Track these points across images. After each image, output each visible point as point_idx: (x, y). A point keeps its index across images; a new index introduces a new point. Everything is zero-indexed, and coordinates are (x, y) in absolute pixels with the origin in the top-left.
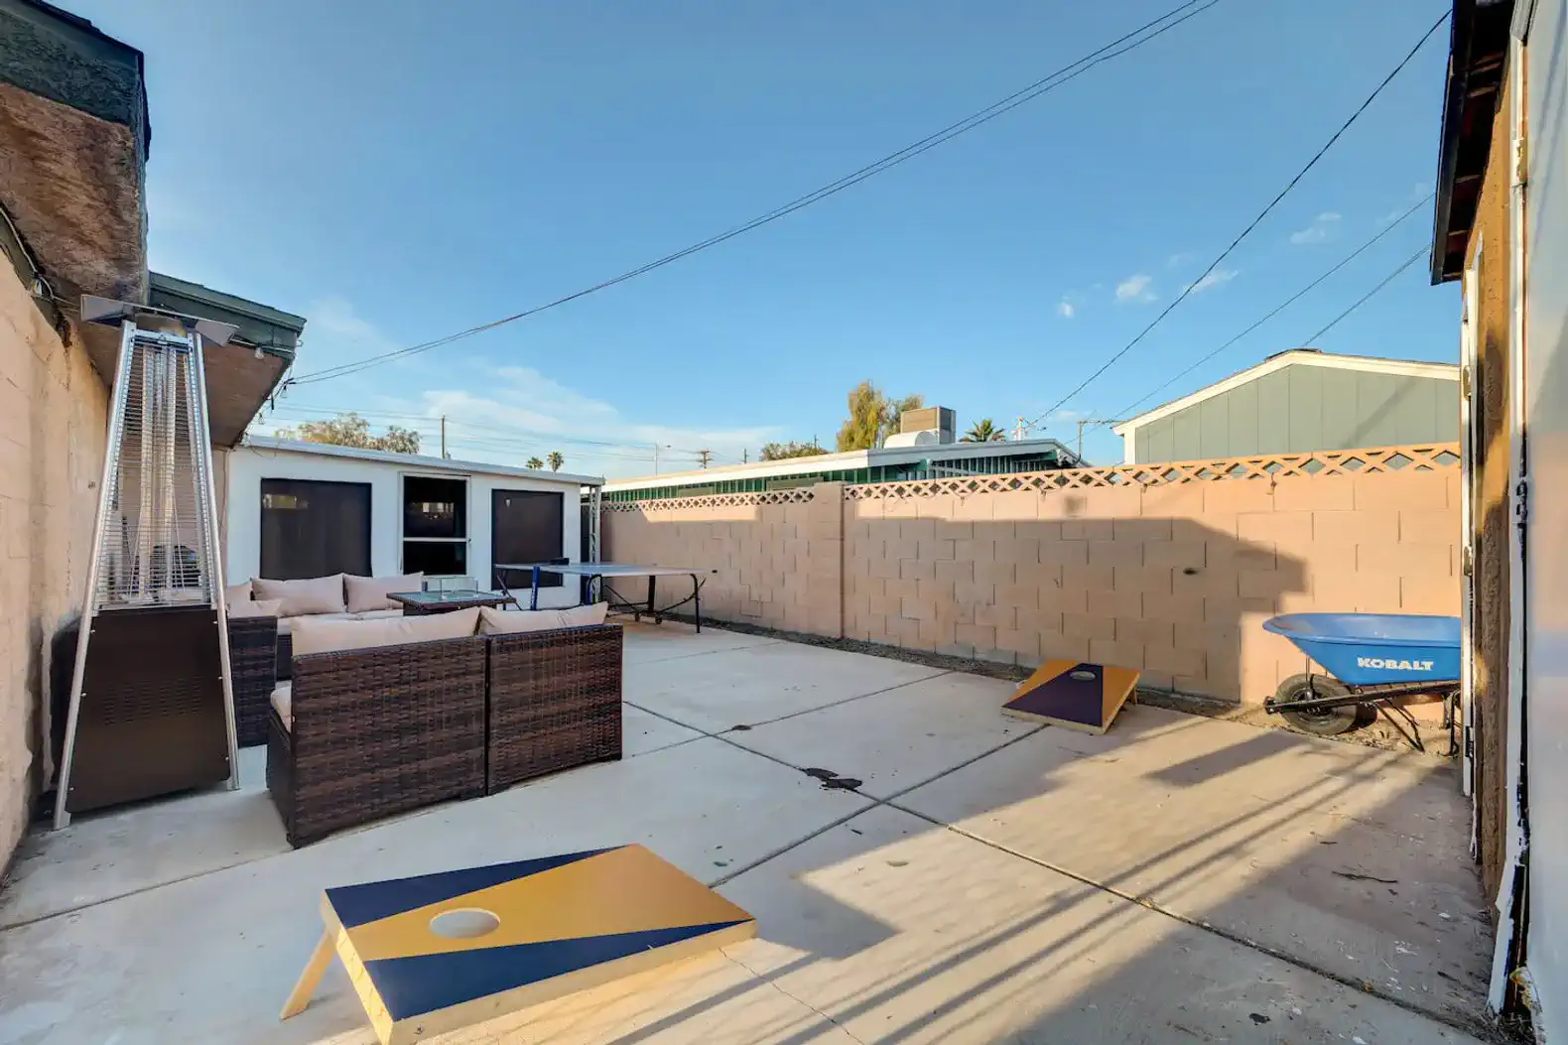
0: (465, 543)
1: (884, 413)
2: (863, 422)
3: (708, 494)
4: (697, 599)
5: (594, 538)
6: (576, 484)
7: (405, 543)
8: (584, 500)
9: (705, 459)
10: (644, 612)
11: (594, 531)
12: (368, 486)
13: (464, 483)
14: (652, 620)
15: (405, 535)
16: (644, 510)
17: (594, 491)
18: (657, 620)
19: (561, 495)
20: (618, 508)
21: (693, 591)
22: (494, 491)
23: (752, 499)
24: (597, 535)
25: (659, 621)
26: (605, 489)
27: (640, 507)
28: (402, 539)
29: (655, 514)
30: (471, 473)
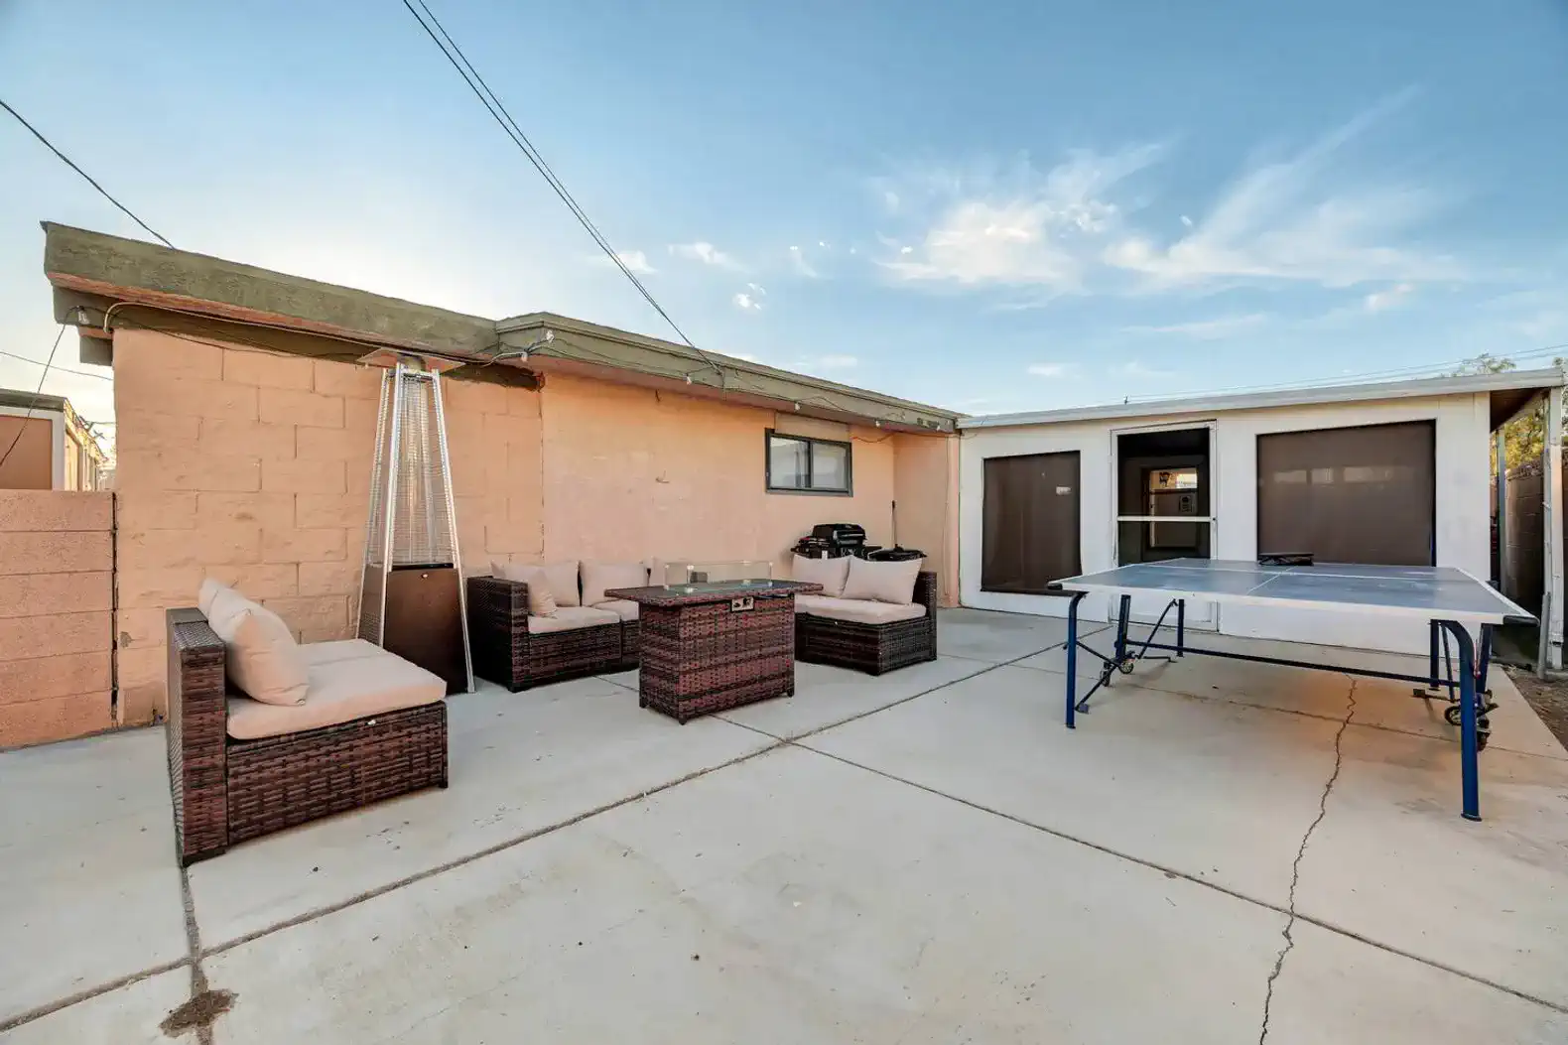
0: (1208, 523)
7: (1120, 524)
12: (1077, 455)
13: (1206, 431)
15: (1120, 515)
19: (1431, 424)
22: (1258, 437)
28: (1115, 518)
30: (1215, 415)
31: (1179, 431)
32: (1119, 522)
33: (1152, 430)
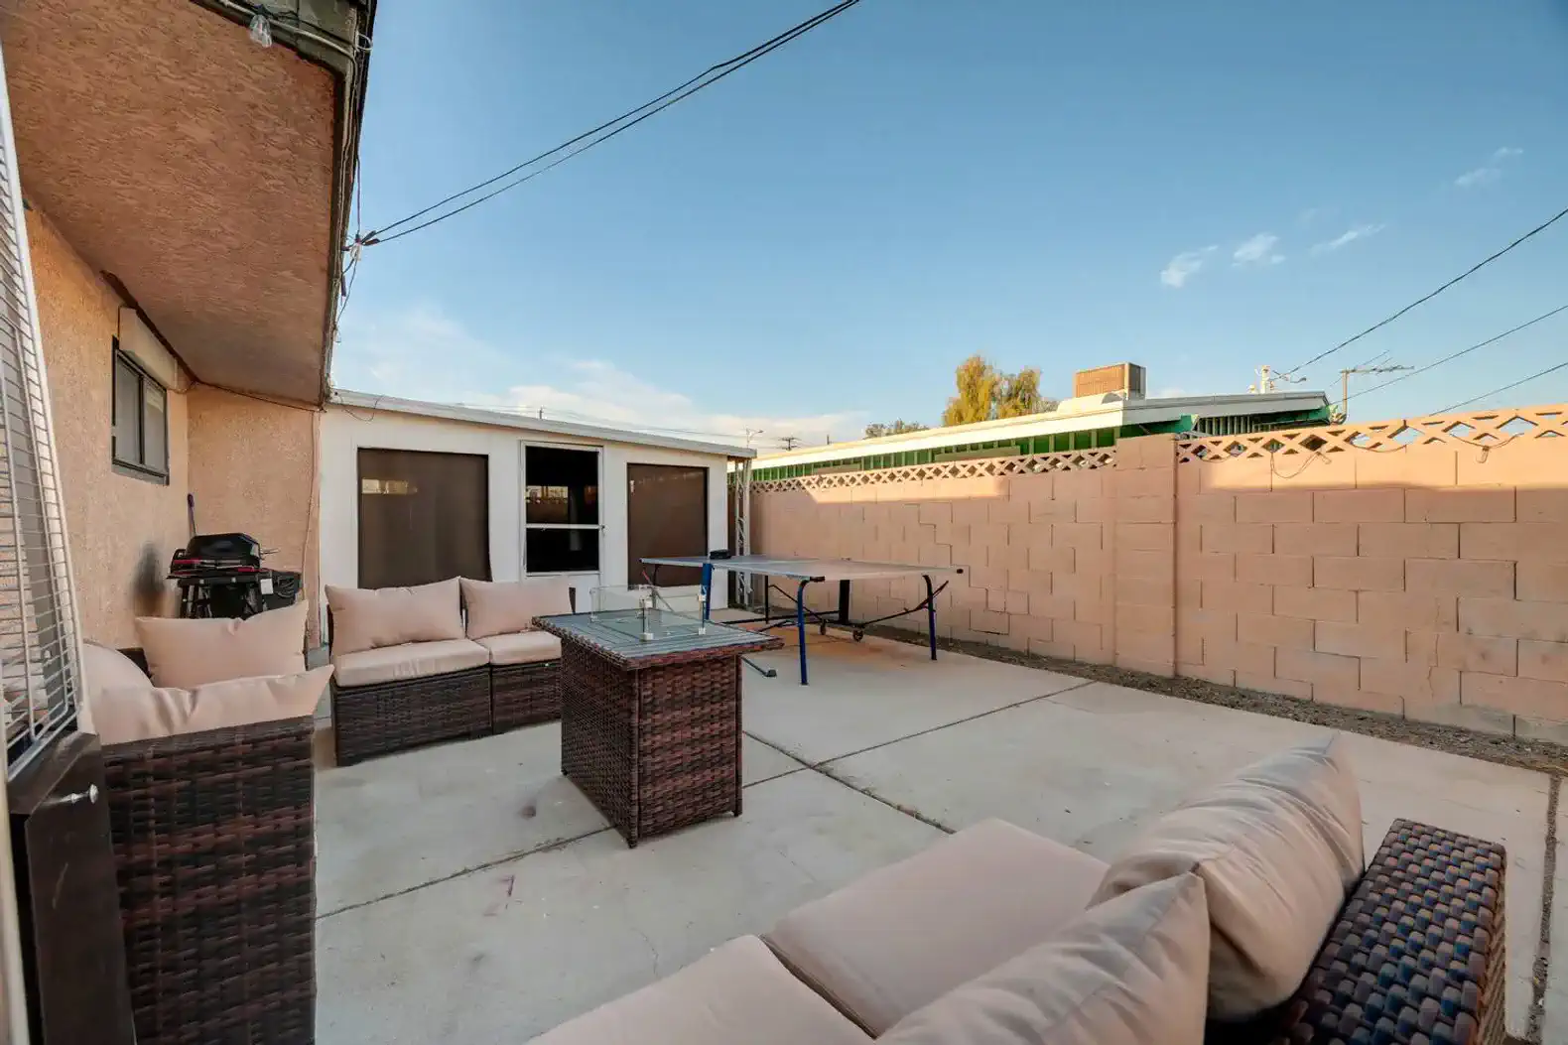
0: (597, 531)
1: (996, 389)
2: (974, 399)
3: (856, 470)
4: (932, 612)
5: (741, 524)
6: (720, 456)
7: (529, 531)
8: (732, 476)
9: (790, 444)
10: (833, 623)
11: (741, 515)
12: (486, 457)
13: (595, 455)
14: (849, 635)
15: (528, 522)
16: (808, 488)
17: (741, 466)
18: (855, 633)
19: (705, 470)
20: (771, 486)
21: (925, 596)
22: (630, 465)
23: (991, 469)
24: (746, 520)
25: (858, 636)
26: (756, 465)
27: (804, 484)
28: (525, 526)
29: (824, 493)
30: (602, 442)
31: (586, 452)
32: (528, 530)
33: (551, 446)
